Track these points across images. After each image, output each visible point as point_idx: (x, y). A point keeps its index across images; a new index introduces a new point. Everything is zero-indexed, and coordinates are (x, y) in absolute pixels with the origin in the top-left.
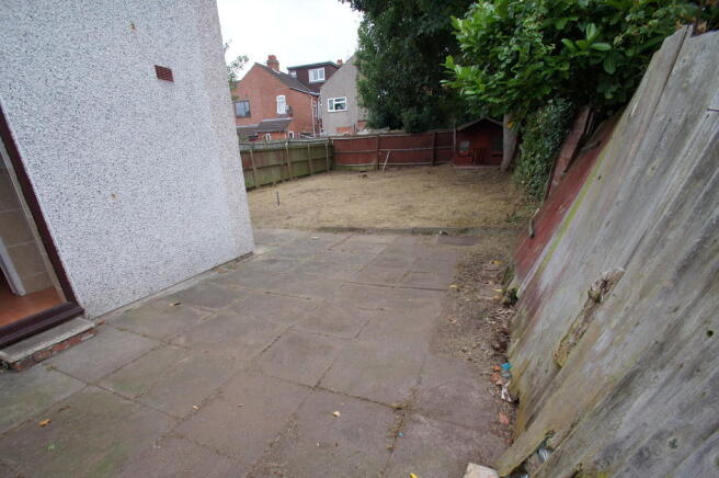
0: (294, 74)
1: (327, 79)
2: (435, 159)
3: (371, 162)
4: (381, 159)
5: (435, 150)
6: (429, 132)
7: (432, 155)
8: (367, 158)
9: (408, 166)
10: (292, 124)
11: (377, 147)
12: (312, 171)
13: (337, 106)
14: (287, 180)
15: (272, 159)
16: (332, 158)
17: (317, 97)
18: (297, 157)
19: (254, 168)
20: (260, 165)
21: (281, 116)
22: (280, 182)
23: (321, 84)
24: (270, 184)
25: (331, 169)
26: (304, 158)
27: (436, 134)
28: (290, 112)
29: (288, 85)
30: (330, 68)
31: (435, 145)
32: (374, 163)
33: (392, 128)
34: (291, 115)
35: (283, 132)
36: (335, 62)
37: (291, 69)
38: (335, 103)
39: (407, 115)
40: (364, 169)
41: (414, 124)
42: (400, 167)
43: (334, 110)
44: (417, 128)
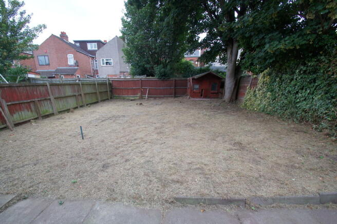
0: (78, 44)
1: (98, 49)
2: (175, 93)
3: (137, 94)
4: (143, 93)
5: (175, 89)
6: (171, 79)
7: (174, 92)
8: (134, 92)
9: (160, 98)
10: (78, 71)
11: (140, 85)
12: (100, 99)
13: (107, 63)
14: (81, 106)
15: (69, 91)
16: (111, 91)
17: (94, 58)
18: (88, 90)
19: (52, 97)
20: (57, 96)
21: (71, 66)
22: (76, 108)
23: (96, 51)
24: (68, 111)
25: (111, 98)
26: (94, 91)
27: (175, 80)
28: (77, 64)
29: (75, 49)
30: (100, 44)
31: (175, 86)
32: (139, 95)
33: (148, 76)
34: (78, 66)
35: (72, 75)
36: (103, 41)
37: (76, 42)
38: (105, 61)
39: (157, 69)
40: (133, 98)
41: (163, 74)
42: (155, 98)
43: (105, 65)
44: (164, 76)
